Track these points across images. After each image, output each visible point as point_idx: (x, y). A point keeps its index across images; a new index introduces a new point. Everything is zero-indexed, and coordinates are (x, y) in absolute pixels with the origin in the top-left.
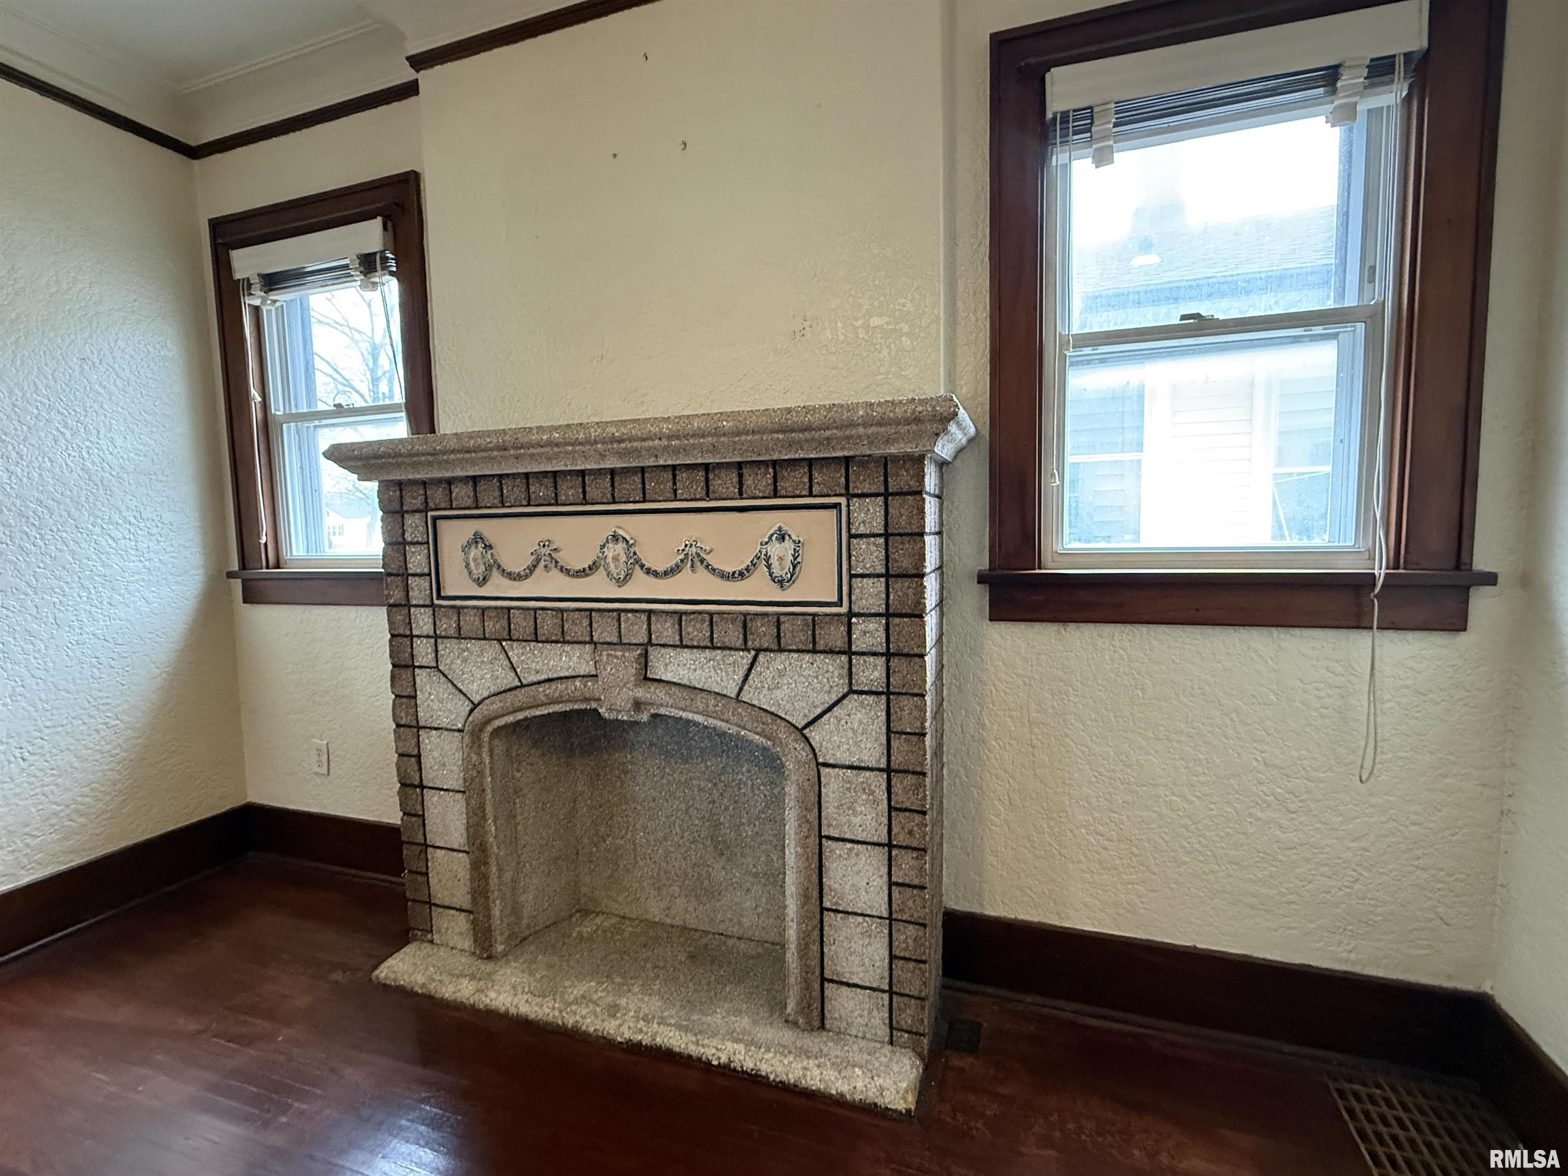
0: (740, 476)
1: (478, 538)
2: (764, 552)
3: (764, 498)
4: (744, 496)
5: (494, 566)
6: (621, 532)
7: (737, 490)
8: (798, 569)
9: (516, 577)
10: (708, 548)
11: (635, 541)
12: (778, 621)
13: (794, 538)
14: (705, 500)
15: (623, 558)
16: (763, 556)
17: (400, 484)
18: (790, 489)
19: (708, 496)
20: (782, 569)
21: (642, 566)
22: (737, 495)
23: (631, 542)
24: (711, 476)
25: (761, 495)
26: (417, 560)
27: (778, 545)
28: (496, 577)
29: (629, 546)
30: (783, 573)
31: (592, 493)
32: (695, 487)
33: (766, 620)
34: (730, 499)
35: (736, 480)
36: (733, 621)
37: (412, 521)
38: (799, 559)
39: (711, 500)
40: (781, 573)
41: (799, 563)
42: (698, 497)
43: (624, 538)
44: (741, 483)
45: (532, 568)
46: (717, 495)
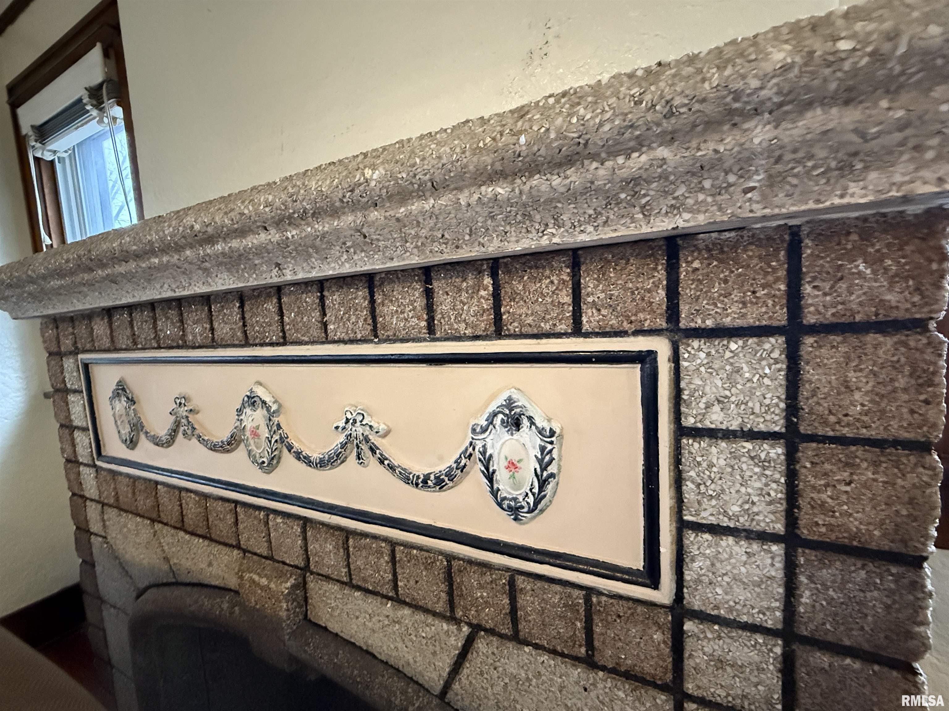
0: (429, 294)
1: (120, 390)
2: (479, 445)
3: (476, 338)
4: (438, 335)
5: (139, 426)
6: (260, 392)
7: (423, 324)
8: (549, 488)
9: (160, 442)
10: (382, 427)
11: (280, 406)
12: (512, 583)
13: (540, 422)
14: (371, 341)
15: (264, 433)
16: (477, 455)
17: (56, 321)
18: (530, 320)
19: (376, 336)
20: (517, 486)
21: (290, 448)
22: (424, 333)
23: (274, 407)
24: (379, 298)
25: (469, 332)
27: (507, 436)
28: (144, 443)
29: (271, 415)
30: (519, 494)
32: (353, 319)
33: (488, 578)
34: (414, 340)
35: (420, 303)
36: (429, 566)
38: (552, 469)
39: (380, 342)
40: (515, 494)
41: (552, 475)
42: (359, 336)
43: (264, 402)
44: (430, 308)
45: (173, 433)
46: (390, 333)
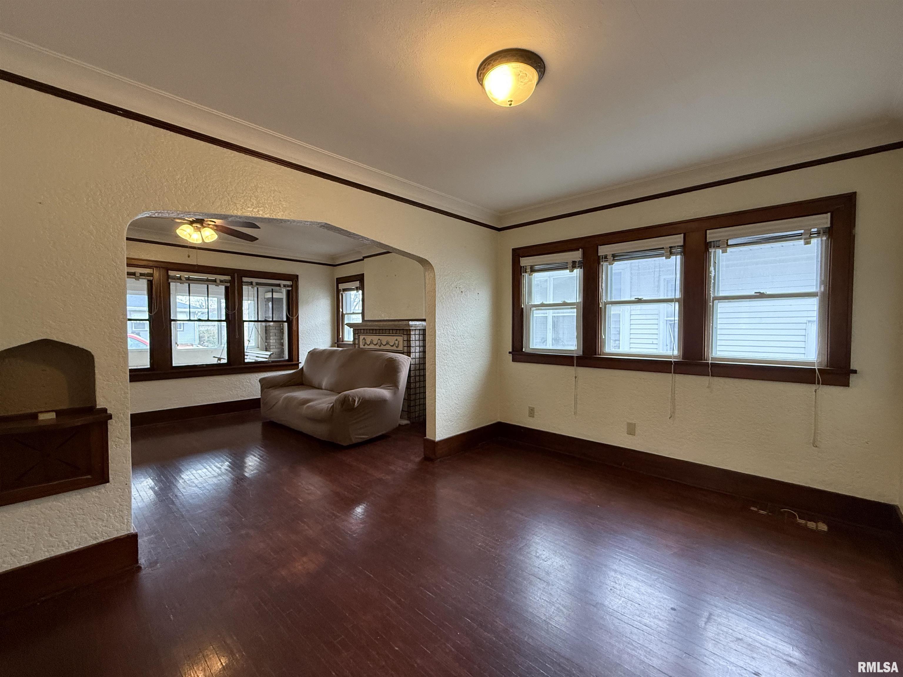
1: (364, 338)
4: (393, 334)
5: (366, 343)
9: (368, 345)
17: (355, 329)
26: (357, 342)
28: (366, 345)
31: (377, 332)
37: (356, 335)
45: (370, 344)
